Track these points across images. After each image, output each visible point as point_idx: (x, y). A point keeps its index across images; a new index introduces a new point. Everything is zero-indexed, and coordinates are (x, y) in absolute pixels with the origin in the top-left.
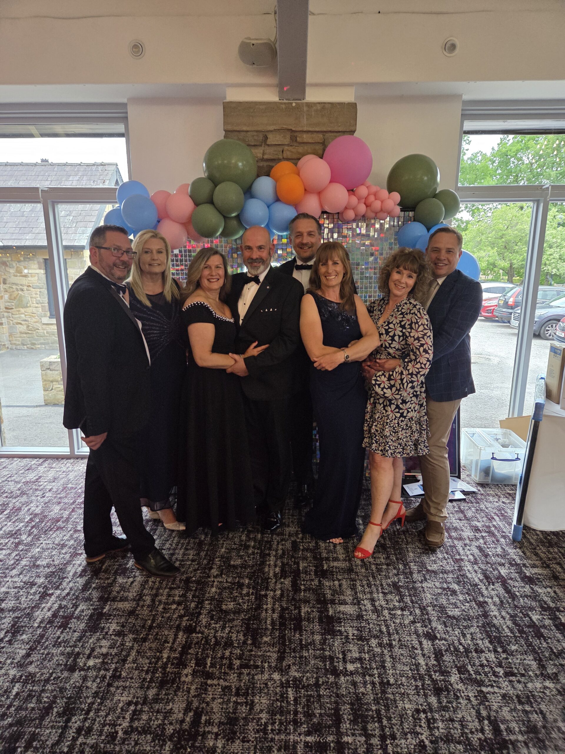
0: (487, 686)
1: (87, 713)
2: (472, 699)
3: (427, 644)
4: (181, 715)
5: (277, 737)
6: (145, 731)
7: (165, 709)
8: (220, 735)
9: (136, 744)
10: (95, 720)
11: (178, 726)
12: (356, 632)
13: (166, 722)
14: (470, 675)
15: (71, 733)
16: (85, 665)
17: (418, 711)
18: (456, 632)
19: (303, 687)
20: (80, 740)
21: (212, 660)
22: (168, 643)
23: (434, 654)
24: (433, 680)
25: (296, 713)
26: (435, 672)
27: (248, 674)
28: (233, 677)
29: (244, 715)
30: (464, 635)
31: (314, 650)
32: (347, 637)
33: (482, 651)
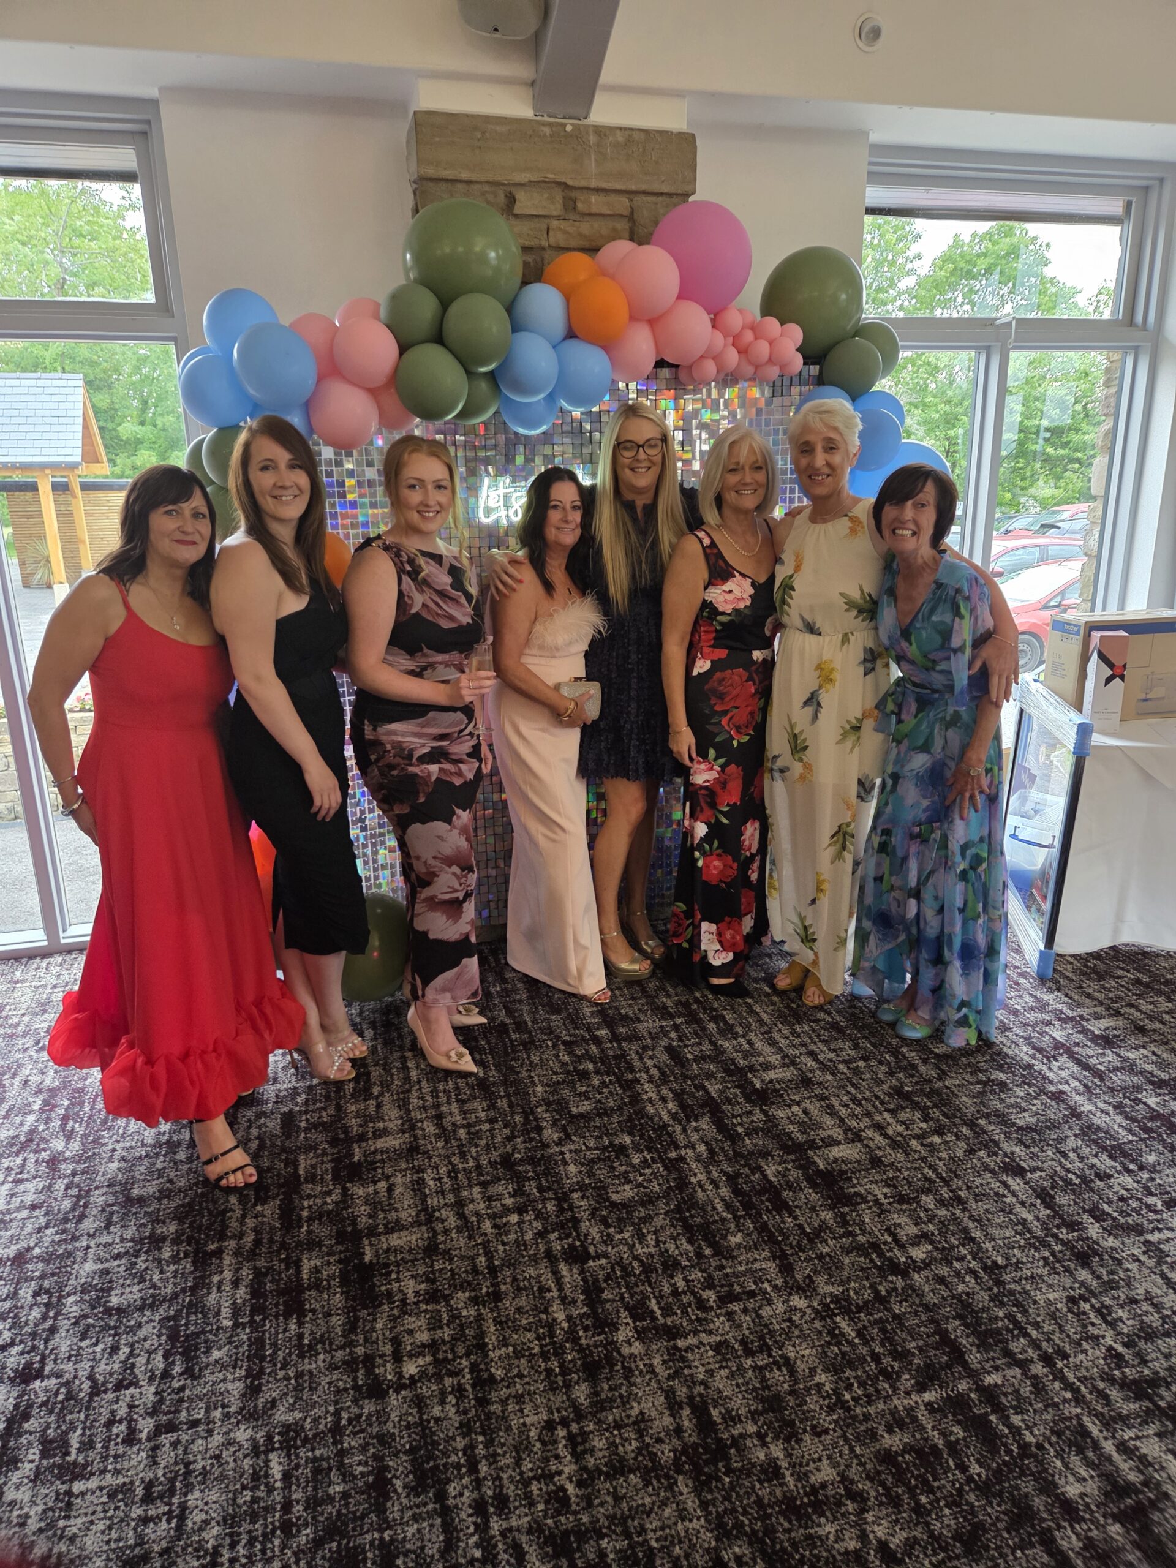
0: (1152, 1232)
1: (473, 1468)
2: (1143, 1258)
3: (1015, 1183)
4: (667, 1420)
5: (871, 1410)
6: (618, 1468)
7: (629, 1416)
8: (766, 1435)
9: (618, 1499)
10: (500, 1479)
11: (676, 1442)
12: (885, 1190)
13: (647, 1440)
14: (1114, 1219)
15: (466, 1518)
16: (400, 1375)
17: (1072, 1300)
18: (1049, 1153)
19: (860, 1309)
20: (496, 1525)
21: (658, 1303)
22: (549, 1290)
23: (1037, 1197)
24: (1064, 1243)
25: (876, 1358)
26: (1058, 1227)
27: (745, 1311)
28: (720, 1323)
29: (786, 1386)
30: (1064, 1155)
31: (835, 1238)
32: (877, 1202)
33: (1110, 1176)
